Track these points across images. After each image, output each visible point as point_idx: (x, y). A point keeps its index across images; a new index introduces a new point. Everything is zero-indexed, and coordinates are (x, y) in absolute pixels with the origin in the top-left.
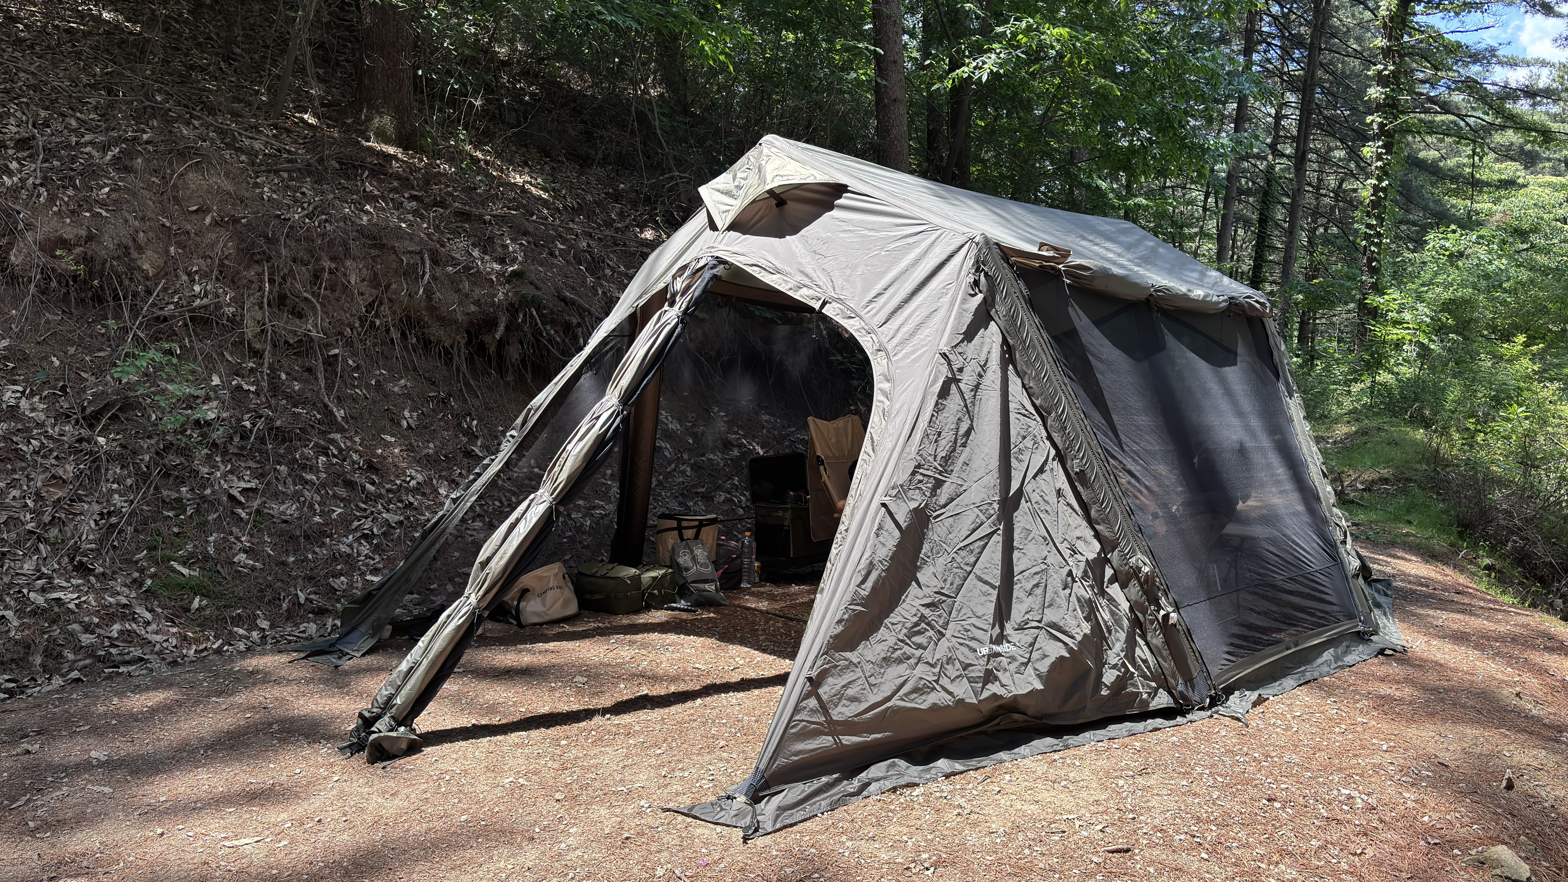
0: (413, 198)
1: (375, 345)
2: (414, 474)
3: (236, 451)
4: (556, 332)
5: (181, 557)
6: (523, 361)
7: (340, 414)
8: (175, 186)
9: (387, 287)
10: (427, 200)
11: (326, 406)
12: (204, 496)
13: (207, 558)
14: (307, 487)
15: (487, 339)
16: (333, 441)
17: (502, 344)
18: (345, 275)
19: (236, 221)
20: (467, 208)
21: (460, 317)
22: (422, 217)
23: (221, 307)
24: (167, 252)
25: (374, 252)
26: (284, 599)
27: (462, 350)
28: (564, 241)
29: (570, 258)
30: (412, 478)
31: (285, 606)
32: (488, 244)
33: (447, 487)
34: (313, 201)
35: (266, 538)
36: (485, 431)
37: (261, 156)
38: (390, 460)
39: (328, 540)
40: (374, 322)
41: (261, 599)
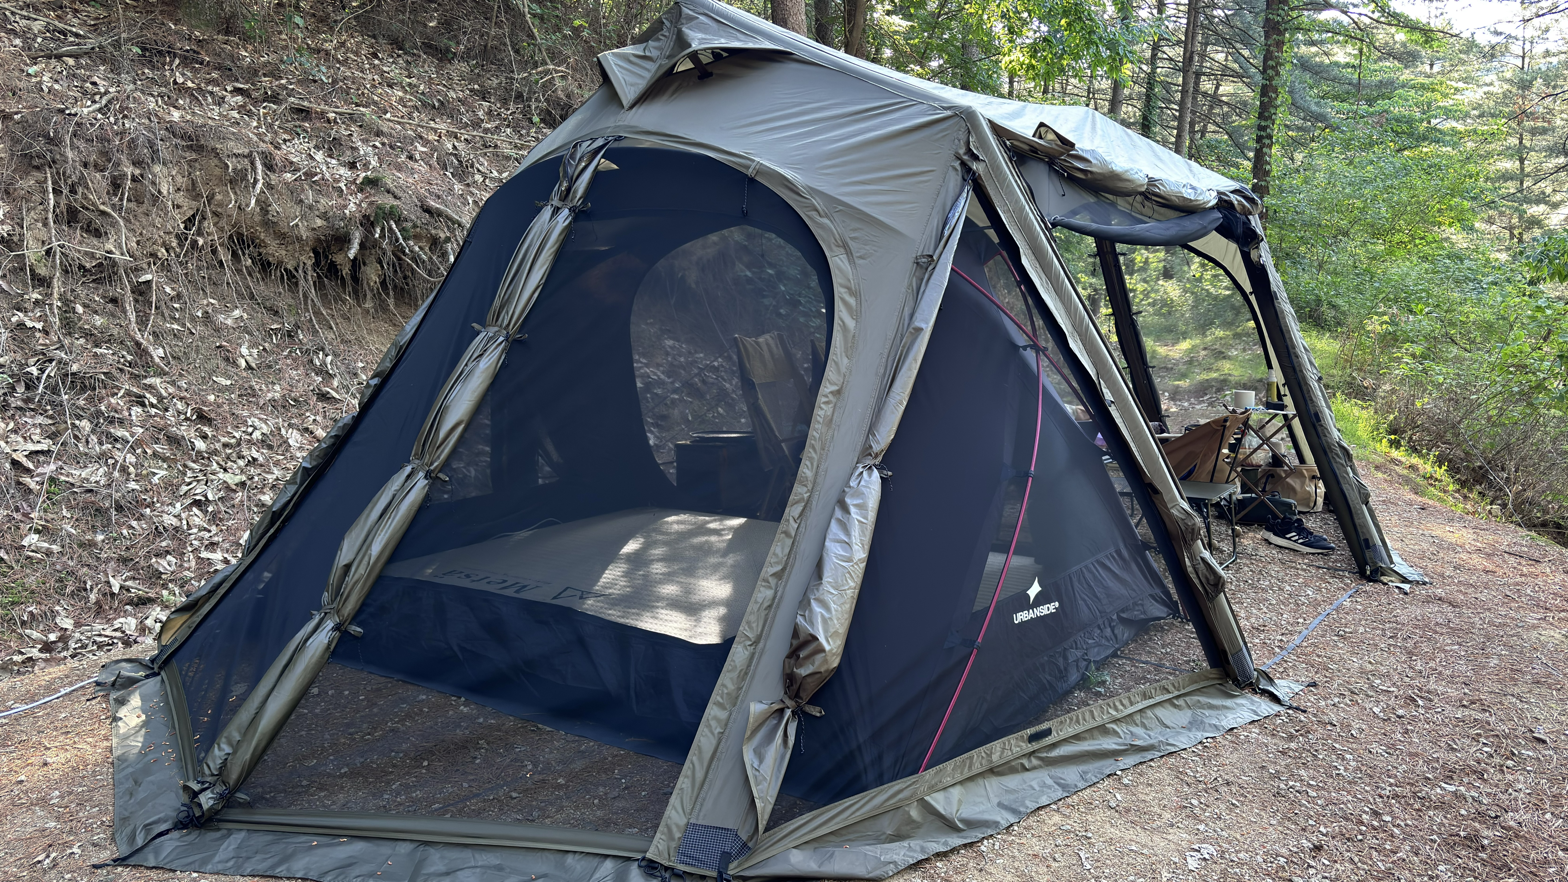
0: (238, 91)
1: (199, 269)
2: (257, 423)
3: (19, 403)
4: (420, 248)
6: (383, 283)
7: (157, 353)
9: (210, 198)
10: (255, 94)
11: (138, 344)
14: (118, 446)
15: (339, 259)
16: (150, 388)
17: (355, 263)
18: (154, 183)
19: (6, 117)
20: (306, 104)
21: (305, 234)
22: (250, 114)
25: (191, 155)
26: (92, 589)
27: (309, 273)
28: (426, 142)
29: (434, 162)
30: (255, 428)
31: (93, 597)
32: (334, 146)
33: (299, 438)
34: (107, 92)
35: (65, 512)
36: (343, 368)
37: (39, 40)
38: (226, 407)
39: (148, 510)
40: (196, 241)
41: (61, 591)
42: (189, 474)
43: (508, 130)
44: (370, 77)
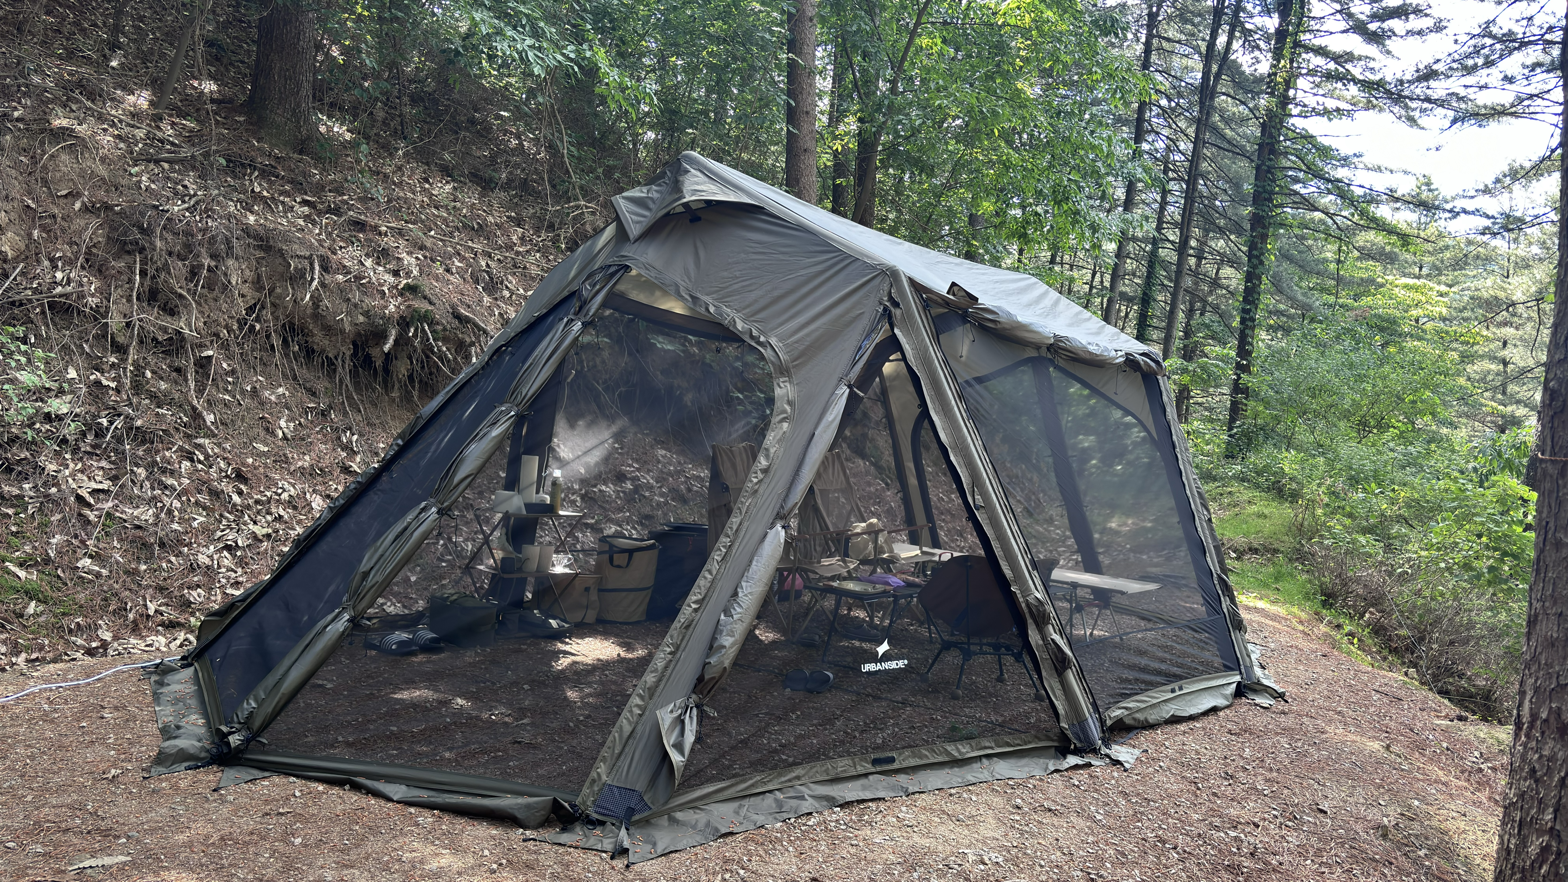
0: (305, 203)
1: (253, 350)
2: (286, 486)
3: (88, 449)
4: (448, 349)
5: (18, 558)
6: (411, 378)
7: (210, 418)
8: (45, 167)
9: (271, 291)
10: (321, 206)
11: (194, 409)
12: (49, 495)
13: (47, 561)
14: (167, 493)
15: (375, 352)
16: (199, 447)
17: (388, 357)
18: (225, 274)
19: (108, 208)
20: (362, 217)
21: (348, 328)
22: (314, 223)
23: (84, 297)
24: (30, 235)
25: (259, 254)
26: (131, 609)
27: (347, 362)
28: (462, 259)
29: (467, 276)
30: (284, 490)
31: (131, 616)
32: (383, 255)
33: (321, 502)
34: (195, 195)
35: (115, 543)
36: (366, 447)
37: (140, 145)
38: (262, 470)
39: (186, 549)
40: (254, 326)
41: (104, 608)
42: (224, 522)
43: (538, 255)
44: (420, 198)
